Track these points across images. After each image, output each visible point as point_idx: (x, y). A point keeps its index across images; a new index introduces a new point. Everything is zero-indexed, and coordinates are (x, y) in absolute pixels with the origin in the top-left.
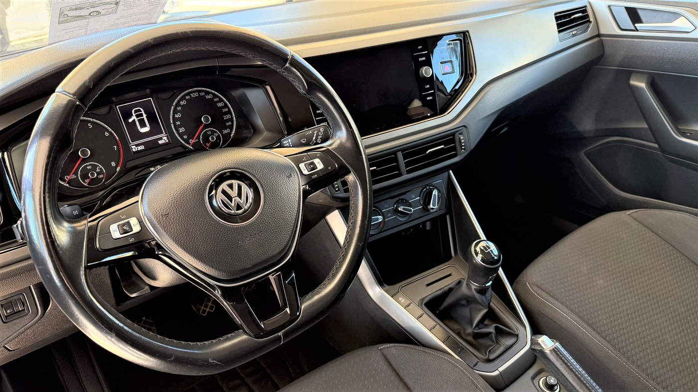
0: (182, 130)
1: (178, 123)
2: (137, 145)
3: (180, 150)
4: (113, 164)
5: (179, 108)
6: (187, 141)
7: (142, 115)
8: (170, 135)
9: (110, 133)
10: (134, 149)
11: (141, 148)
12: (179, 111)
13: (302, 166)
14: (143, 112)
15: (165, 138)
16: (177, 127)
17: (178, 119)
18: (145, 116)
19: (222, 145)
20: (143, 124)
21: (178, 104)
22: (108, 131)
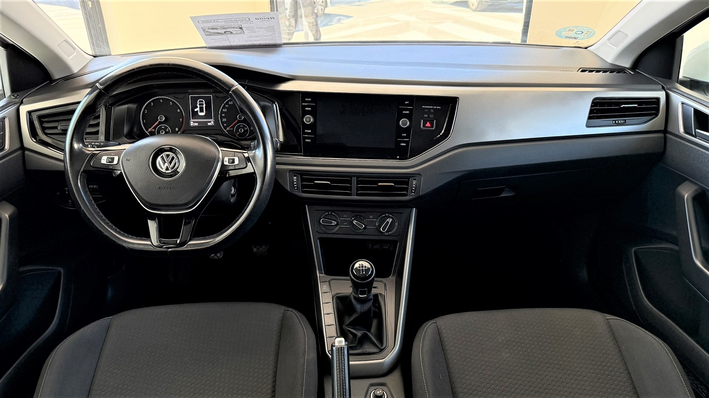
0: (224, 120)
1: (223, 115)
2: (194, 122)
3: (220, 132)
4: (177, 129)
5: (227, 106)
6: (225, 128)
7: (203, 104)
8: (216, 121)
9: (181, 111)
10: (192, 124)
11: (196, 124)
12: (226, 108)
13: (226, 159)
14: (204, 103)
15: (213, 122)
16: (222, 117)
17: (224, 113)
18: (204, 105)
19: (247, 137)
20: (201, 110)
21: (227, 103)
22: (180, 109)
